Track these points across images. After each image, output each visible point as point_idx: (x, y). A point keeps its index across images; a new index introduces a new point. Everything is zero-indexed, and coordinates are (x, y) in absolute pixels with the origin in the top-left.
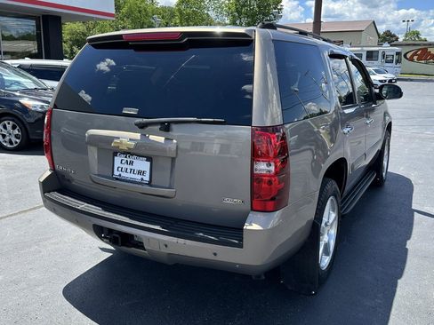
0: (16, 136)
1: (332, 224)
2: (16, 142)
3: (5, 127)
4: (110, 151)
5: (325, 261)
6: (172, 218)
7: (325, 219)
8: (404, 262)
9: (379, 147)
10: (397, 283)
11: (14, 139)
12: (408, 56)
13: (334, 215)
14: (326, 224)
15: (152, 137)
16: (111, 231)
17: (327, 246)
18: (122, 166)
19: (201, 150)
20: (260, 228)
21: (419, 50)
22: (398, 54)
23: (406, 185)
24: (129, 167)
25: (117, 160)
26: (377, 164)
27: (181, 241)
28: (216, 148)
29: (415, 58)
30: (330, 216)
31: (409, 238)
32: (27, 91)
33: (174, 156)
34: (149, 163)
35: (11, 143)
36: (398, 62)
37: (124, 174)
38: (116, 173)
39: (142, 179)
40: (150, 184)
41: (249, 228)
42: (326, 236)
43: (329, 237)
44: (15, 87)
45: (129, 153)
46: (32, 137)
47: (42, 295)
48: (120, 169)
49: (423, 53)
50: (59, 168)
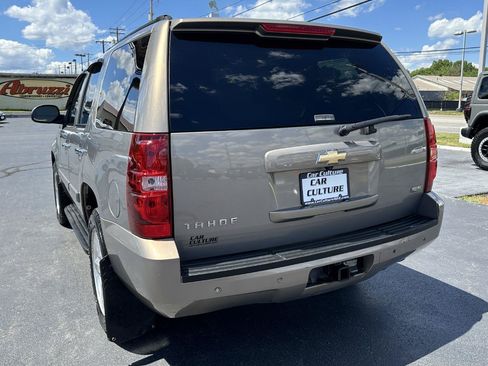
18: (313, 188)
24: (322, 187)
25: (306, 182)
29: (8, 91)
33: (380, 158)
34: (345, 175)
37: (317, 198)
38: (306, 199)
39: (341, 196)
40: (349, 198)
45: (322, 169)
48: (311, 193)
49: (16, 85)
50: (192, 226)
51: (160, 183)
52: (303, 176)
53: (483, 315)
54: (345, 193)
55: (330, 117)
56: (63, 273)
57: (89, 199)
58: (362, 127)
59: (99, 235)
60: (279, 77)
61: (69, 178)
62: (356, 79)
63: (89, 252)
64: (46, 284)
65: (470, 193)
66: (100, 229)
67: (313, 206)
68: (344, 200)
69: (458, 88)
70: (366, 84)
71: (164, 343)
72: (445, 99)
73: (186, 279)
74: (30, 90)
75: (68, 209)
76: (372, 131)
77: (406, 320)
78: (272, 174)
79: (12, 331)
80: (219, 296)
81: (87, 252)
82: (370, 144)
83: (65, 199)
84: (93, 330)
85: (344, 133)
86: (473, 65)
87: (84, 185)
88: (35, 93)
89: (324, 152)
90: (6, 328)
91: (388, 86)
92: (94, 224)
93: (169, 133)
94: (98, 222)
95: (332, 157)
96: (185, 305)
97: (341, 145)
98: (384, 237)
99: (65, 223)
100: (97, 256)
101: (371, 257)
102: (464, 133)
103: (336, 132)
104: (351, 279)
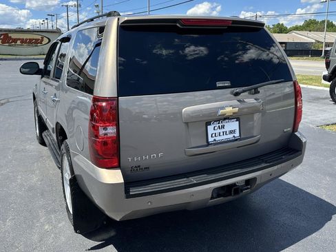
18: (215, 132)
24: (221, 131)
25: (210, 128)
34: (238, 122)
37: (218, 138)
39: (234, 137)
45: (222, 119)
48: (214, 135)
49: (5, 37)
50: (133, 160)
51: (111, 131)
52: (208, 123)
53: (333, 216)
54: (237, 134)
55: (227, 84)
56: (42, 180)
57: (61, 133)
58: (250, 90)
59: (68, 159)
60: (191, 50)
61: (46, 114)
62: (245, 50)
63: (61, 168)
64: (31, 189)
65: (328, 123)
66: (69, 156)
67: (215, 144)
68: (237, 140)
69: (323, 41)
70: (252, 53)
71: (113, 233)
72: (313, 48)
73: (128, 196)
74: (15, 40)
75: (44, 134)
76: (257, 92)
77: (279, 219)
78: (187, 124)
79: (8, 223)
80: (150, 207)
81: (59, 168)
82: (255, 101)
83: (43, 127)
84: (64, 223)
85: (237, 94)
86: (334, 23)
87: (57, 123)
88: (19, 42)
89: (223, 108)
90: (4, 221)
91: (268, 54)
92: (64, 151)
93: (118, 97)
94: (68, 151)
95: (229, 110)
96: (127, 213)
97: (235, 102)
98: (263, 165)
99: (43, 143)
100: (66, 171)
101: (254, 179)
102: (325, 78)
103: (232, 93)
104: (241, 194)
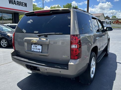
0: (6, 44)
1: (94, 65)
2: (6, 45)
3: (3, 41)
4: (31, 43)
5: (92, 76)
6: (48, 62)
7: (92, 63)
8: (115, 76)
9: (106, 45)
10: (113, 82)
11: (5, 45)
12: (113, 22)
13: (94, 63)
14: (92, 65)
15: (42, 39)
16: (30, 66)
17: (93, 71)
18: (34, 48)
19: (56, 44)
20: (73, 64)
21: (116, 21)
22: (110, 22)
23: (114, 56)
24: (36, 48)
25: (32, 46)
26: (106, 50)
27: (50, 68)
28: (60, 43)
29: (115, 23)
30: (93, 63)
31: (116, 70)
32: (9, 32)
33: (48, 44)
34: (41, 46)
35: (4, 45)
36: (110, 24)
37: (34, 50)
38: (32, 50)
39: (39, 51)
40: (41, 52)
41: (70, 64)
42: (92, 68)
43: (93, 69)
44: (6, 31)
45: (36, 44)
46: (10, 44)
47: (11, 85)
76: (47, 37)
93: (15, 33)
